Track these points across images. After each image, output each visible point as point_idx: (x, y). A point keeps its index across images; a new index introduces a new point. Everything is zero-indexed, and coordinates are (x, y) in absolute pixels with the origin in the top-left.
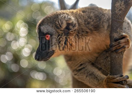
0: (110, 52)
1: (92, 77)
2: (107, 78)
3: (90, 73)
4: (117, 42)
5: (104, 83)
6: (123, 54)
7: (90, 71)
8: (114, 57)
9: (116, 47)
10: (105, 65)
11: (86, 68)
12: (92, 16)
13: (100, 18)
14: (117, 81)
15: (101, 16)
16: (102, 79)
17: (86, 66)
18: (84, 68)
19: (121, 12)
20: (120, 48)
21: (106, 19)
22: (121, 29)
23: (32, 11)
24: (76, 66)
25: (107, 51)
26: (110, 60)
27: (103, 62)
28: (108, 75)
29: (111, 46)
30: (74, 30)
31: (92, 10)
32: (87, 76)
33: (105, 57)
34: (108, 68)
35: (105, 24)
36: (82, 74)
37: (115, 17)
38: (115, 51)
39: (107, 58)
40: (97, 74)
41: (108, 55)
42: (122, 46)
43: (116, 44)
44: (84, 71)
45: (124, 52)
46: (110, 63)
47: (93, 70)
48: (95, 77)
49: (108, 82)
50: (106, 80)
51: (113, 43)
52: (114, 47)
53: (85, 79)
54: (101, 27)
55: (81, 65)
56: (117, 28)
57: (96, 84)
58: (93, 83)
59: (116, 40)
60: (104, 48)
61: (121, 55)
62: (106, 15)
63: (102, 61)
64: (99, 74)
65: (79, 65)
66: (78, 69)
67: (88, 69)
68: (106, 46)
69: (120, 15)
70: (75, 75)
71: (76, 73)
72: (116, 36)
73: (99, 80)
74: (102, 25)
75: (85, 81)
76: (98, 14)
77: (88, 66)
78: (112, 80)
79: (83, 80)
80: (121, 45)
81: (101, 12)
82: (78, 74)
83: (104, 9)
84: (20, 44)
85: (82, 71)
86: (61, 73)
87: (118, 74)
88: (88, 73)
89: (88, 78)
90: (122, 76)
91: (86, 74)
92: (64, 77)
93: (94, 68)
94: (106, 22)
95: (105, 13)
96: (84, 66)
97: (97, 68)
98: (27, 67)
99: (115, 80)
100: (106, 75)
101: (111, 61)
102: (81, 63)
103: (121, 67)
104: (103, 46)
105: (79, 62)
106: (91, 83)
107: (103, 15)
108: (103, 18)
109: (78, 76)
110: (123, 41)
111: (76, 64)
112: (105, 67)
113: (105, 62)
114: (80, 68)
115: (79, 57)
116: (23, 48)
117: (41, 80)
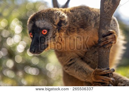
0: (98, 47)
1: (81, 71)
2: (95, 71)
3: (80, 67)
4: (105, 38)
5: (92, 76)
6: (110, 49)
7: (79, 66)
8: (102, 52)
9: (104, 43)
10: (93, 59)
11: (75, 63)
12: (79, 15)
13: (87, 16)
14: (103, 74)
15: (88, 14)
16: (90, 72)
17: (76, 61)
18: (73, 63)
19: (109, 10)
20: (108, 44)
21: (93, 17)
22: (109, 25)
23: (27, 10)
24: (66, 61)
25: (95, 47)
26: (98, 54)
27: (92, 57)
28: (96, 68)
29: (99, 42)
30: (65, 27)
31: (79, 10)
32: (77, 70)
33: (93, 52)
34: (96, 62)
35: (92, 22)
36: (72, 69)
37: (103, 15)
38: (102, 46)
39: (95, 53)
40: (86, 68)
41: (96, 50)
42: (109, 42)
43: (104, 40)
44: (74, 66)
45: (111, 47)
46: (98, 57)
47: (82, 64)
48: (84, 71)
49: (95, 75)
50: (94, 73)
51: (101, 39)
52: (102, 43)
53: (75, 73)
54: (89, 25)
55: (71, 60)
56: (105, 25)
57: (85, 77)
58: (82, 76)
59: (104, 36)
60: (93, 44)
61: (109, 50)
62: (93, 14)
63: (91, 55)
64: (88, 68)
65: (69, 60)
66: (68, 64)
67: (77, 64)
68: (95, 42)
69: (108, 13)
70: (66, 69)
71: (67, 68)
72: (104, 32)
73: (87, 73)
74: (89, 23)
75: (75, 75)
76: (85, 13)
77: (77, 61)
78: (99, 73)
79: (73, 74)
80: (108, 40)
81: (89, 11)
82: (68, 69)
83: (90, 8)
84: (15, 41)
85: (72, 66)
86: (53, 69)
87: (105, 68)
88: (77, 68)
89: (77, 72)
90: (108, 69)
91: (76, 69)
92: (56, 72)
93: (82, 62)
94: (93, 20)
95: (92, 12)
96: (74, 61)
97: (86, 62)
98: (21, 62)
99: (102, 73)
100: (94, 68)
101: (99, 56)
102: (70, 59)
103: (108, 61)
104: (92, 42)
105: (69, 58)
106: (80, 77)
107: (90, 13)
108: (90, 16)
109: (69, 70)
110: (110, 37)
111: (66, 59)
112: (94, 61)
113: (93, 57)
114: (70, 63)
115: (69, 53)
116: (18, 44)
117: (34, 75)
